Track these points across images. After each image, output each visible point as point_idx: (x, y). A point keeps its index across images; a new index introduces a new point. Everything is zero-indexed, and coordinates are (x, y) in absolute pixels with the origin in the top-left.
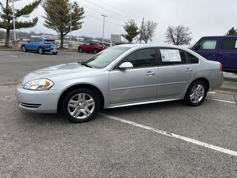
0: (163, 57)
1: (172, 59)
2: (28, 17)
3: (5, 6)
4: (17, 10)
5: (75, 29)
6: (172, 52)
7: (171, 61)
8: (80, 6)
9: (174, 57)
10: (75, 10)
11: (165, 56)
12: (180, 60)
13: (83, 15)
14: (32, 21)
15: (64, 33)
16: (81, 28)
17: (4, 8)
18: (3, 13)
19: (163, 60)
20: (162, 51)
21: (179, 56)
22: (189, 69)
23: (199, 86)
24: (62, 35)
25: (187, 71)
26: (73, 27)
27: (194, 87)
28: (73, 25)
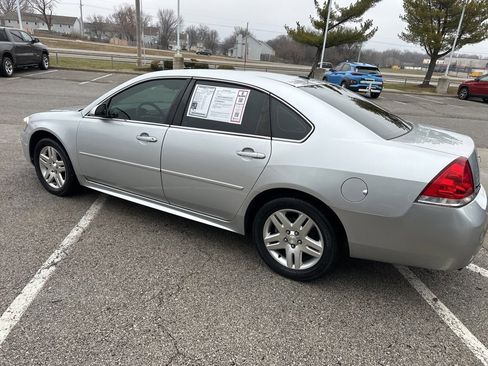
0: (193, 104)
1: (213, 114)
2: (360, 20)
6: (223, 95)
7: (209, 118)
9: (224, 110)
11: (200, 104)
12: (238, 120)
15: (440, 53)
17: (320, 9)
19: (190, 113)
20: (199, 89)
21: (241, 109)
22: (252, 150)
23: (302, 216)
24: (434, 57)
25: (244, 156)
26: (468, 36)
27: (281, 214)
28: (470, 32)
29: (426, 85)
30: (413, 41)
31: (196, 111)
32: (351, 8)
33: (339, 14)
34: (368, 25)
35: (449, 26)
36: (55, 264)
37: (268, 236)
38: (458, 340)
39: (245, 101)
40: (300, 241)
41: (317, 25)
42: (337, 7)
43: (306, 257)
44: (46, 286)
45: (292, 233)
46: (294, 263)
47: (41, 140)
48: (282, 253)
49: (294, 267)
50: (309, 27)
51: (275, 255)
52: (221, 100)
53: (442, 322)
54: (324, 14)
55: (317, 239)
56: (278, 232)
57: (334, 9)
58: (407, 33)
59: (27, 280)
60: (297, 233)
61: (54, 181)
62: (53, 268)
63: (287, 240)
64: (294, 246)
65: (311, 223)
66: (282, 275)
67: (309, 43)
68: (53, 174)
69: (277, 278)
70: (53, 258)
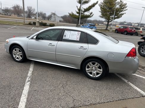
0: (65, 36)
2: (89, 12)
3: (79, 8)
4: (84, 9)
5: (118, 18)
6: (73, 33)
7: (70, 39)
8: (124, 3)
9: (74, 37)
10: (120, 6)
11: (67, 36)
12: (78, 40)
13: (126, 9)
14: (89, 14)
15: (110, 21)
16: (121, 17)
17: (78, 9)
18: (78, 11)
19: (64, 38)
20: (66, 32)
21: (79, 37)
22: (83, 47)
23: (96, 63)
24: (108, 22)
25: (81, 49)
26: (116, 17)
27: (91, 63)
28: (117, 16)
29: (106, 29)
30: (103, 18)
31: (66, 37)
32: (87, 8)
33: (83, 10)
34: (91, 13)
35: (111, 14)
36: (29, 81)
37: (87, 69)
38: (136, 90)
39: (80, 35)
40: (96, 70)
41: (77, 13)
42: (83, 8)
43: (97, 74)
44: (30, 87)
45: (94, 68)
46: (94, 75)
47: (14, 46)
48: (91, 73)
49: (94, 77)
50: (75, 13)
51: (89, 74)
52: (73, 35)
53: (131, 86)
54: (79, 10)
55: (101, 69)
56: (90, 68)
57: (82, 9)
58: (101, 15)
59: (24, 86)
60: (95, 68)
61: (18, 58)
62: (29, 82)
63: (92, 70)
64: (94, 71)
65: (99, 65)
66: (91, 79)
67: (76, 18)
68: (18, 56)
69: (90, 80)
70: (27, 79)
